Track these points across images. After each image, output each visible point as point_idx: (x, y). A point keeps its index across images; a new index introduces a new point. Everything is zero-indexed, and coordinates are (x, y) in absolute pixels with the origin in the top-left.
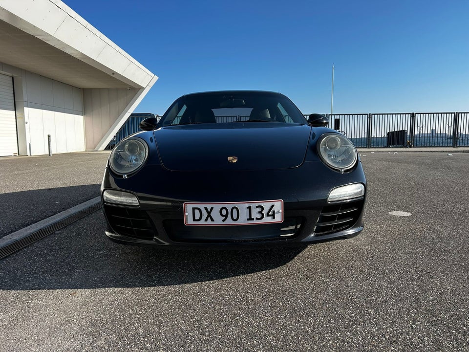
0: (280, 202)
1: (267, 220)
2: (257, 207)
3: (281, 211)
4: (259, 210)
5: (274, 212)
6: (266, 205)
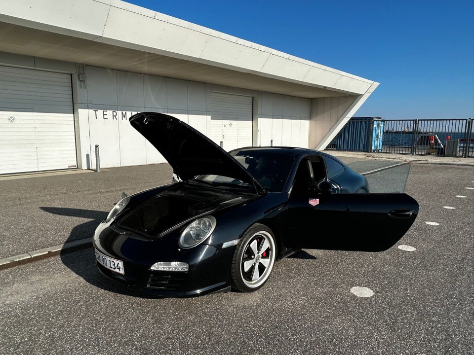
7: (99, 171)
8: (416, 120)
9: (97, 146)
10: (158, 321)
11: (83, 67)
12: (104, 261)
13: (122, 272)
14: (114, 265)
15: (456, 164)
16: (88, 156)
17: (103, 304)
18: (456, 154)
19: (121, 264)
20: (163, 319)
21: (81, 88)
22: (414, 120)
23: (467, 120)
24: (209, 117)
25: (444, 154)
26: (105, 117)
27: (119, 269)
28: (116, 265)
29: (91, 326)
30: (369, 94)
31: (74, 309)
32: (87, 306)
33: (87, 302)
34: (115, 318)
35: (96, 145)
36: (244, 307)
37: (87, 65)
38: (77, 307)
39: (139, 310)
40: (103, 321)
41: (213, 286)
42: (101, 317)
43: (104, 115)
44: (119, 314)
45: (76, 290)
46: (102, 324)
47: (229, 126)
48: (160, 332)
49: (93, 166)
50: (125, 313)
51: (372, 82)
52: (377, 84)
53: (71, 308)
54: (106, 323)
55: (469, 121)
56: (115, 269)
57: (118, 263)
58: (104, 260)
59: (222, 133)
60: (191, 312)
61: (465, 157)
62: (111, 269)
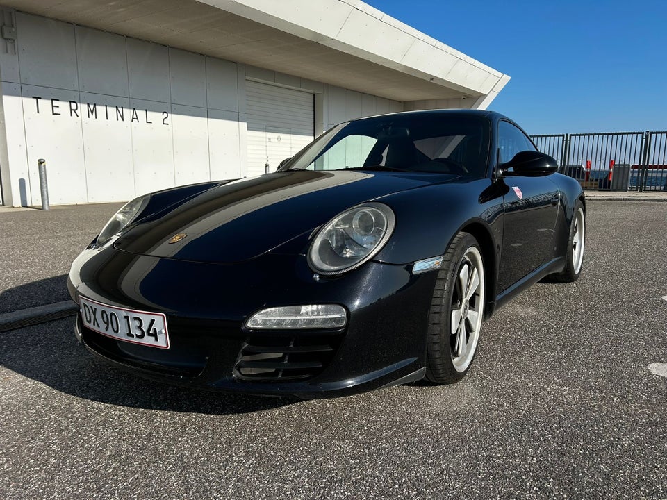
0: (162, 317)
1: (147, 340)
2: (136, 319)
3: (163, 331)
4: (137, 323)
5: (155, 330)
6: (146, 318)
7: (46, 208)
8: (567, 135)
9: (41, 162)
10: (262, 461)
11: (11, 13)
12: (107, 323)
13: (163, 342)
14: (139, 327)
15: (633, 200)
16: (22, 182)
17: (105, 432)
18: (627, 187)
19: (160, 322)
20: (275, 456)
21: (7, 52)
22: (563, 136)
23: (643, 133)
24: (244, 125)
25: (609, 187)
26: (56, 111)
27: (155, 335)
28: (145, 327)
29: (85, 490)
30: (495, 95)
31: (29, 450)
32: (63, 439)
33: (61, 431)
34: (148, 463)
35: (39, 160)
36: (455, 414)
37: (18, 11)
38: (37, 444)
39: (205, 438)
40: (115, 473)
41: (395, 365)
42: (108, 464)
43: (53, 106)
44: (154, 451)
45: (28, 406)
46: (115, 482)
47: (276, 141)
48: (280, 488)
49: (35, 200)
50: (170, 450)
51: (500, 74)
52: (507, 78)
53: (19, 448)
54: (126, 478)
55: (647, 136)
56: (142, 336)
57: (153, 321)
58: (110, 320)
59: (265, 152)
60: (338, 434)
61: (641, 191)
62: (130, 339)
